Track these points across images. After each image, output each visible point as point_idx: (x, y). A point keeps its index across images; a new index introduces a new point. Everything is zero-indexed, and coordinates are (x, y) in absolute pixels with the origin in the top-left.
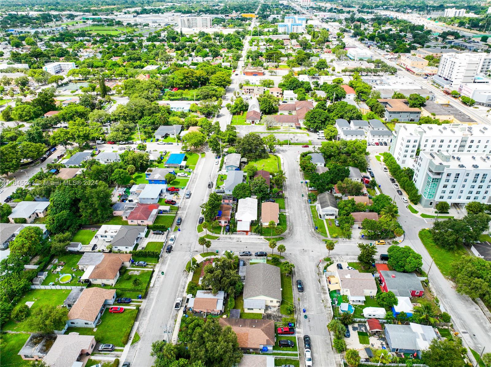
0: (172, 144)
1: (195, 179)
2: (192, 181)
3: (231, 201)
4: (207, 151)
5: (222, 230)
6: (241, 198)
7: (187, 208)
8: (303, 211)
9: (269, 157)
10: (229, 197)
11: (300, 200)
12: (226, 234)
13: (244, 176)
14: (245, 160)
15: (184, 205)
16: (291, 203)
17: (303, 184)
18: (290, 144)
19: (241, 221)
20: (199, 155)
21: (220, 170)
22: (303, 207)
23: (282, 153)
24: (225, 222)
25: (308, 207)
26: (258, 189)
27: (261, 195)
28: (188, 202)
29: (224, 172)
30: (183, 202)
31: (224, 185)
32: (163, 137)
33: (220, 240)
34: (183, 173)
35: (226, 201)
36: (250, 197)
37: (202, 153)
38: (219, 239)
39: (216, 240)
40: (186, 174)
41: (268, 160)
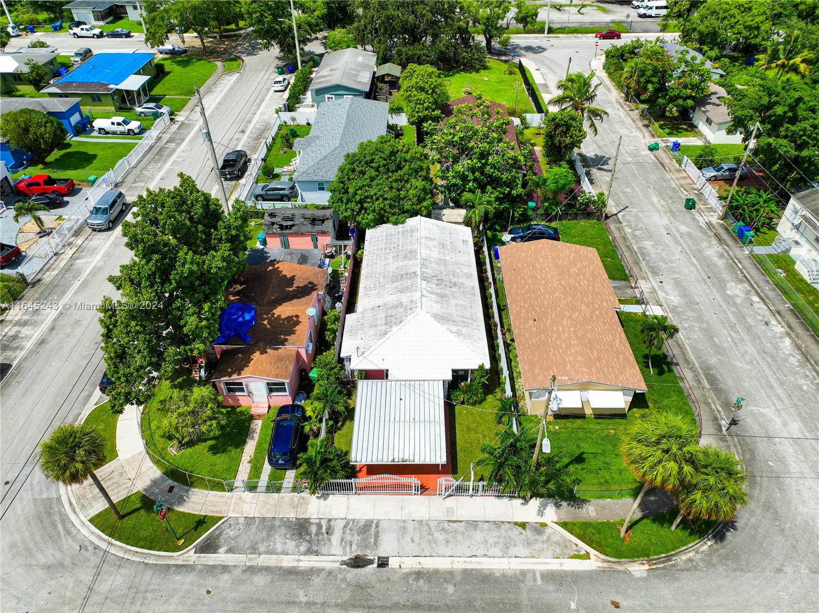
0: (128, 35)
1: (173, 145)
2: (155, 150)
3: (326, 241)
4: (249, 54)
5: (250, 448)
6: (381, 220)
7: (77, 284)
8: (737, 290)
9: (485, 68)
10: (314, 221)
11: (684, 229)
12: (274, 487)
13: (391, 128)
14: (392, 69)
15: (68, 268)
16: (648, 244)
17: (660, 153)
18: (551, 31)
19: (380, 375)
20: (219, 64)
21: (290, 108)
22: (721, 263)
23: (530, 54)
24: (273, 388)
25: (747, 263)
26: (473, 170)
27: (487, 201)
28: (94, 251)
29: (306, 112)
30: (69, 252)
31: (296, 162)
32: (100, 16)
33: (221, 557)
34: (120, 119)
35: (300, 244)
36: (429, 215)
37: (231, 60)
38: (209, 547)
39: (189, 555)
40: (134, 125)
41: (484, 76)
